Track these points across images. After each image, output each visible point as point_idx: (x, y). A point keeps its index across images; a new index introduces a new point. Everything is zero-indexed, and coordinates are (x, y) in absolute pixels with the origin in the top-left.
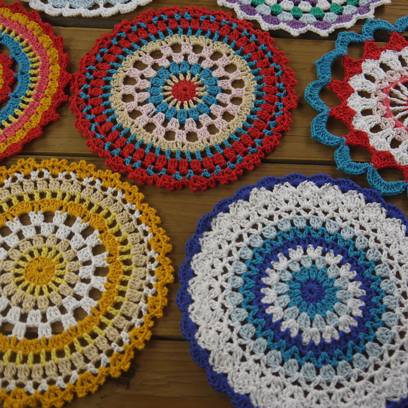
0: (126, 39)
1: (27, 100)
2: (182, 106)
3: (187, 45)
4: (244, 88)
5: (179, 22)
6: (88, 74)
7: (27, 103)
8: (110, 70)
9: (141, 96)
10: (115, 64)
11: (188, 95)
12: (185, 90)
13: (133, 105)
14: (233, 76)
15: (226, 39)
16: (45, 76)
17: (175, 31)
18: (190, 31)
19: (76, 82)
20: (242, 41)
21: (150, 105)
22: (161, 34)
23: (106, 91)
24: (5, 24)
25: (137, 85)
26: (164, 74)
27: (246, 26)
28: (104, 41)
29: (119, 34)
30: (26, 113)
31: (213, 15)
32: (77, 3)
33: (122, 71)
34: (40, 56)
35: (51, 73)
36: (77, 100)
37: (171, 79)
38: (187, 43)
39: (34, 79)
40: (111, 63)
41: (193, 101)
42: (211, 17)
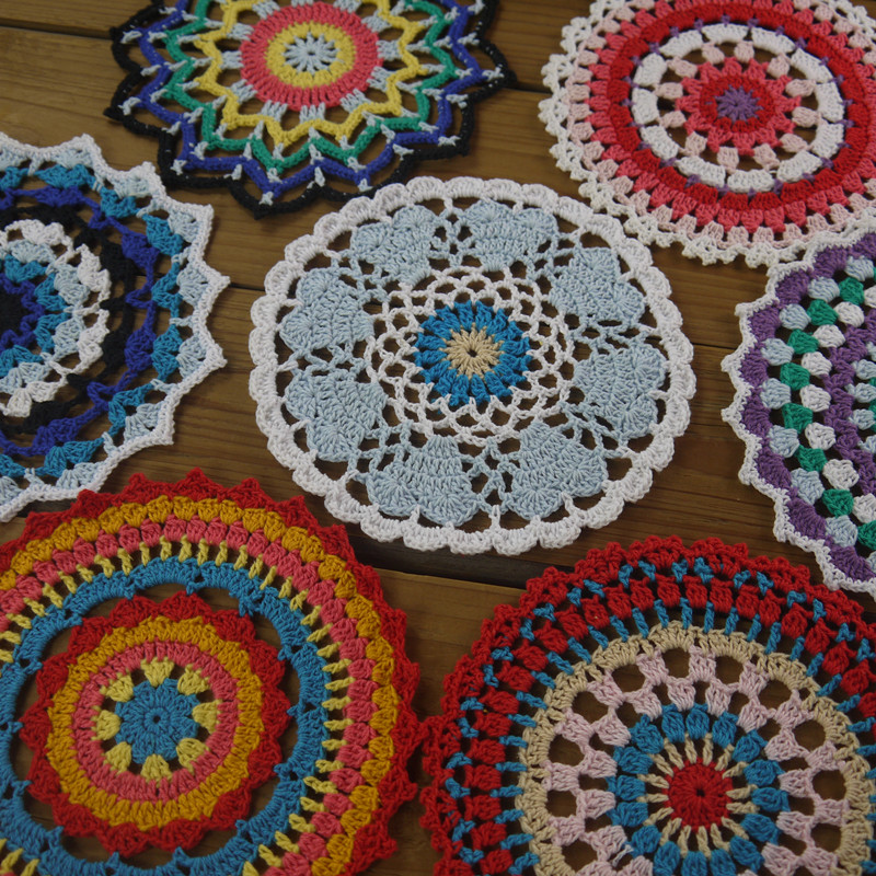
0: (556, 625)
1: (319, 787)
2: (693, 844)
3: (704, 656)
4: (845, 802)
5: (683, 588)
6: (464, 722)
7: (318, 797)
8: (519, 718)
9: (594, 802)
10: (530, 699)
11: (707, 811)
12: (700, 792)
13: (573, 826)
14: (817, 759)
15: (798, 647)
16: (362, 722)
17: (674, 612)
18: (709, 615)
19: (436, 747)
20: (837, 656)
21: (616, 832)
22: (639, 618)
23: (510, 778)
24: (270, 559)
25: (582, 767)
26: (649, 740)
27: (845, 613)
28: (504, 629)
29: (538, 612)
30: (318, 828)
31: (764, 572)
32: (437, 510)
33: (546, 722)
34: (351, 658)
35: (375, 714)
36: (439, 800)
37: (664, 754)
38: (704, 650)
39: (335, 725)
40: (520, 696)
41: (721, 828)
42: (762, 578)
